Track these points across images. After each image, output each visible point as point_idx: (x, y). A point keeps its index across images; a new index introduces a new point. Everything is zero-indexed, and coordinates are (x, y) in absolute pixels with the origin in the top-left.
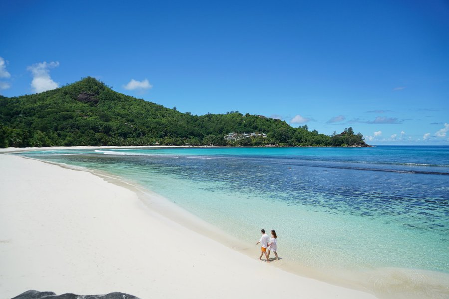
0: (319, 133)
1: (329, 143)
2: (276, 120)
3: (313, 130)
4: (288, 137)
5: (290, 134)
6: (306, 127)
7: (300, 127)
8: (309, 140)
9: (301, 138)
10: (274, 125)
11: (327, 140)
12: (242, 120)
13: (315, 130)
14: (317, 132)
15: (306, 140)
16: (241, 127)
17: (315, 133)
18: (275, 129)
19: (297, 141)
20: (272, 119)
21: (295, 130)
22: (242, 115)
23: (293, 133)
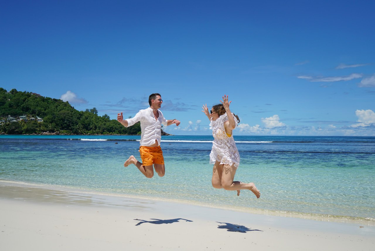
0: (111, 119)
1: (123, 131)
2: (55, 100)
3: (104, 115)
4: (72, 123)
5: (75, 119)
6: (94, 111)
7: (87, 110)
8: (99, 128)
9: (89, 125)
10: (53, 107)
11: (121, 128)
12: (5, 98)
13: (106, 116)
14: (109, 117)
15: (96, 127)
16: (4, 108)
17: (106, 118)
18: (55, 113)
19: (84, 128)
20: (50, 99)
21: (81, 114)
22: (6, 91)
23: (79, 118)
